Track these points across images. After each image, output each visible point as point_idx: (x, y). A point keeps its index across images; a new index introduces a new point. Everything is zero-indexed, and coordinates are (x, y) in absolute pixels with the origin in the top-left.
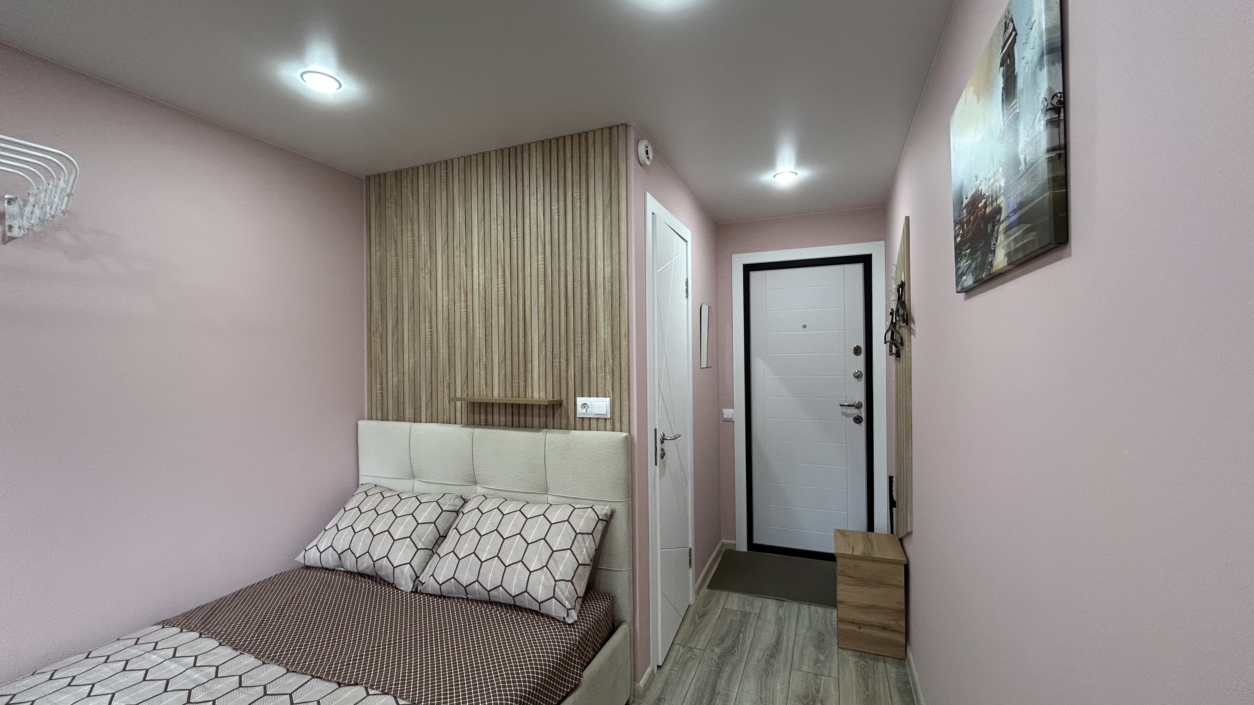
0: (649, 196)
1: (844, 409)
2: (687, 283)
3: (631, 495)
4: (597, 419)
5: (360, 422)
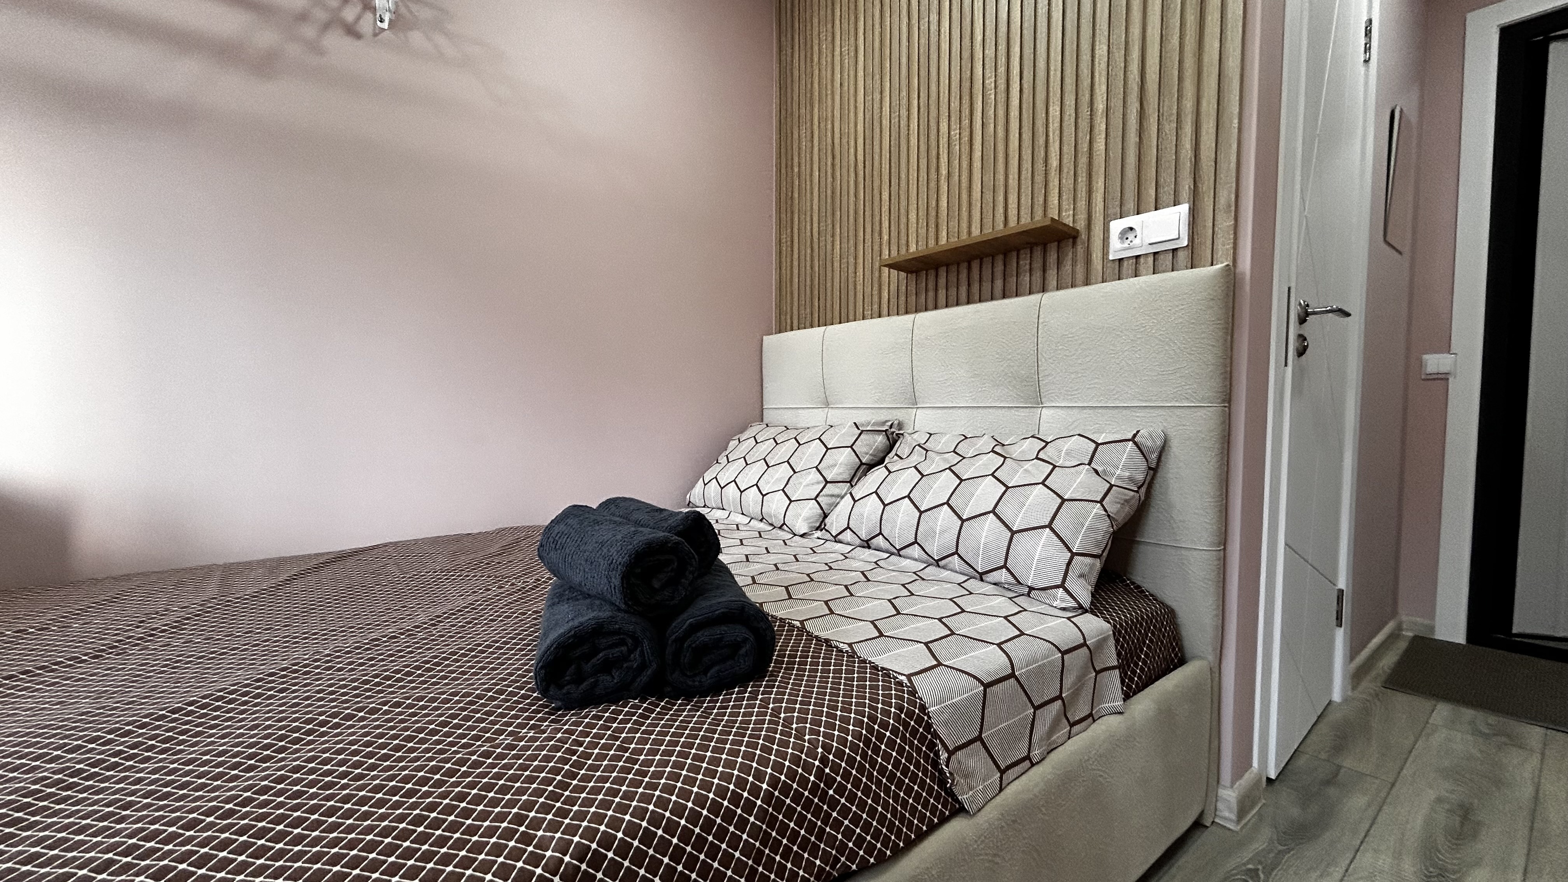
2: (1368, 33)
3: (1227, 398)
4: (1155, 254)
5: (765, 337)
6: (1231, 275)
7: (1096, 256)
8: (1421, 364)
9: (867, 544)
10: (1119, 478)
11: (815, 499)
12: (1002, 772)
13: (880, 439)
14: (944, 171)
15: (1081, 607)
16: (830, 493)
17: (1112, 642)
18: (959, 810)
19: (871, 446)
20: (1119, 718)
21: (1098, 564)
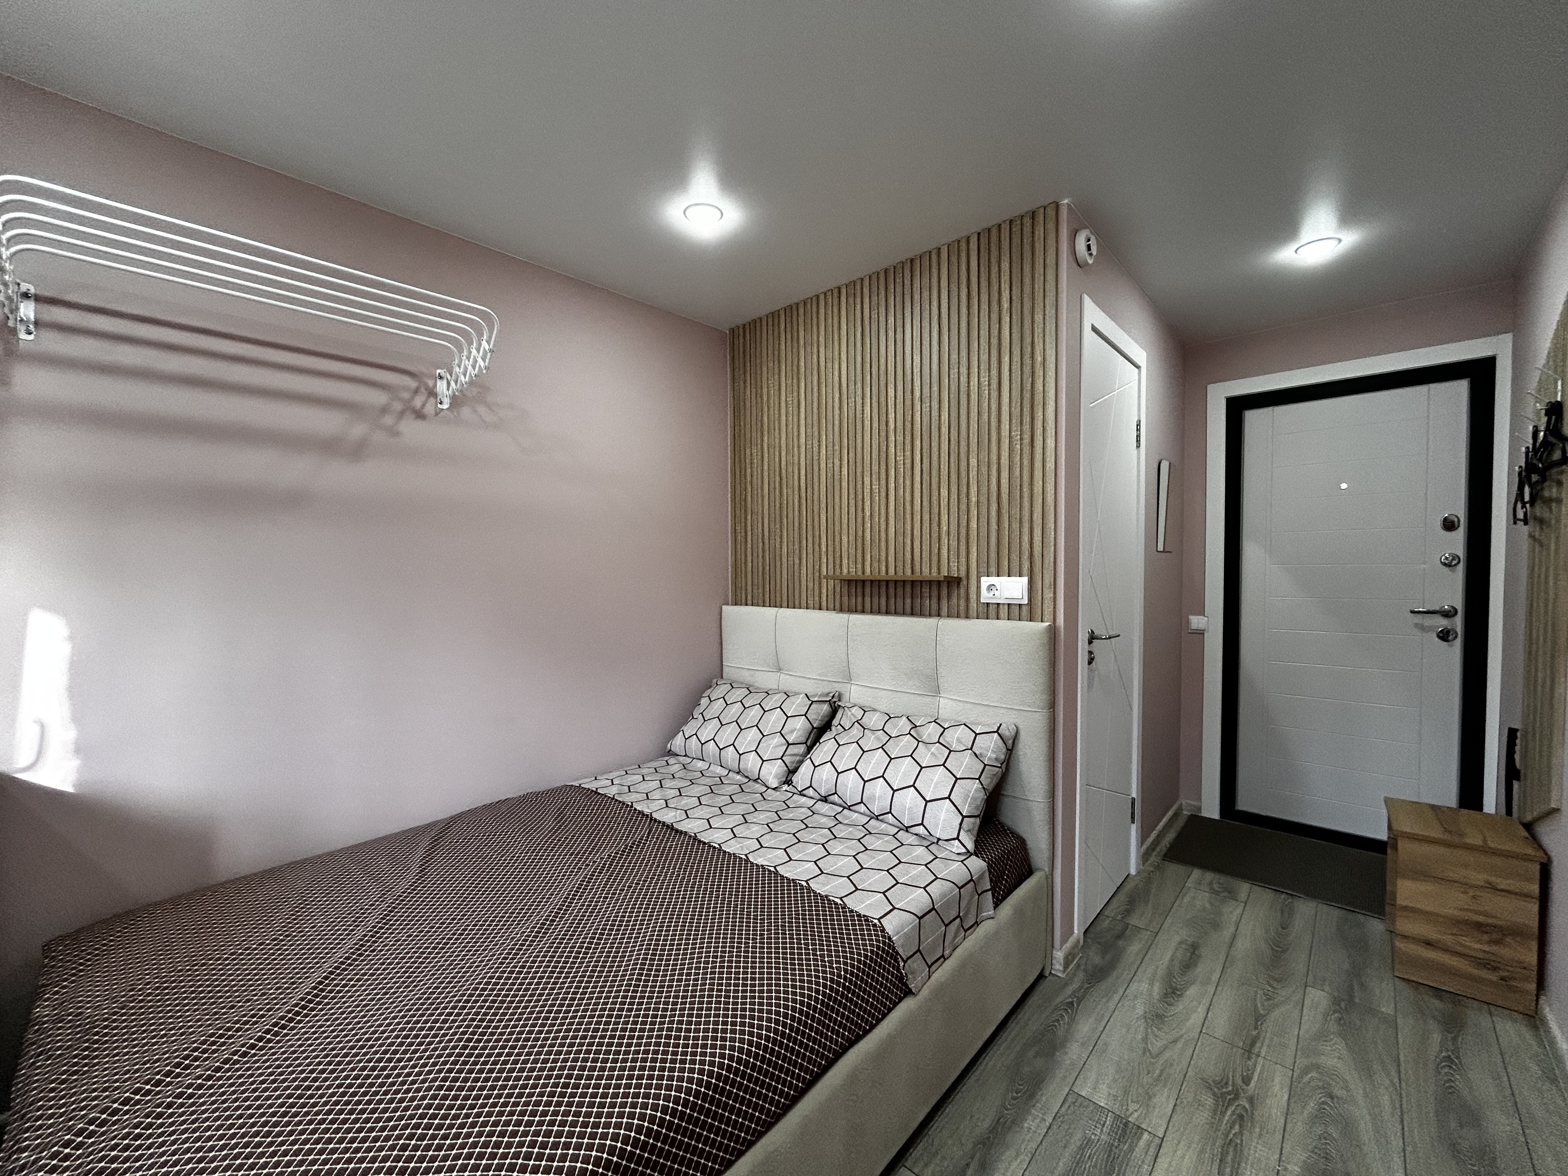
0: (1087, 300)
1: (1418, 619)
2: (1138, 425)
3: (1052, 705)
4: (1009, 604)
5: (724, 607)
6: (1053, 631)
7: (973, 596)
8: (1188, 622)
9: (825, 799)
10: (990, 759)
11: (781, 759)
12: (930, 967)
13: (826, 708)
14: (868, 513)
15: (968, 851)
16: (792, 753)
17: (987, 874)
18: (909, 993)
19: (819, 714)
20: (991, 921)
21: (978, 820)
